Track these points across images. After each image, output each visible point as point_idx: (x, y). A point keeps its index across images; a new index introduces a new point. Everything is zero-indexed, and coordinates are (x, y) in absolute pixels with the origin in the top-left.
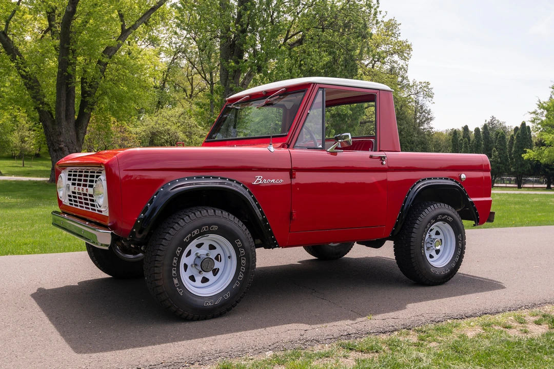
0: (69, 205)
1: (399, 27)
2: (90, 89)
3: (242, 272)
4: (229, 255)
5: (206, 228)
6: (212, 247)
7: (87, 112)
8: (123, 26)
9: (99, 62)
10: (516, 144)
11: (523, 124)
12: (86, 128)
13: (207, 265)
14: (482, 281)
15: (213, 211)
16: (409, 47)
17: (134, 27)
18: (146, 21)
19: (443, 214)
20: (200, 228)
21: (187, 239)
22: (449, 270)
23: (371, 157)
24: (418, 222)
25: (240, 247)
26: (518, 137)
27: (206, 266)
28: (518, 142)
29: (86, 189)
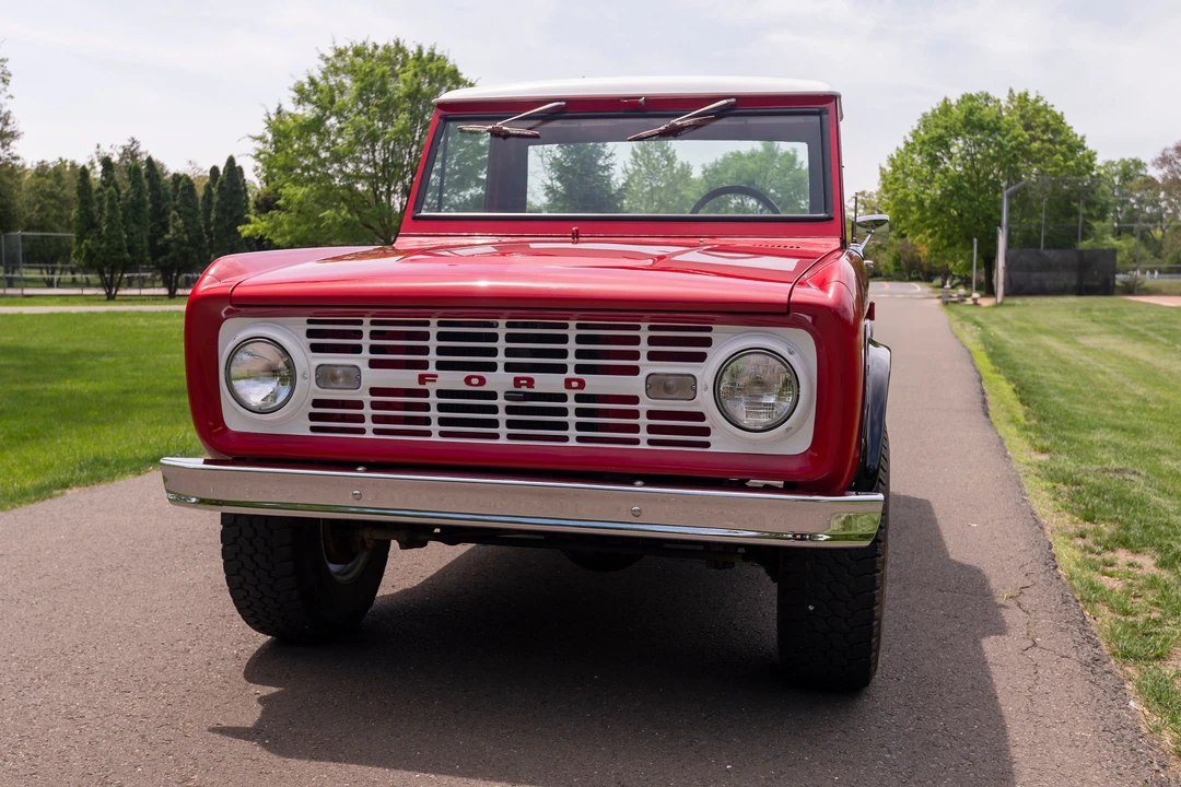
10: (218, 204)
11: (231, 161)
26: (221, 189)
29: (568, 383)
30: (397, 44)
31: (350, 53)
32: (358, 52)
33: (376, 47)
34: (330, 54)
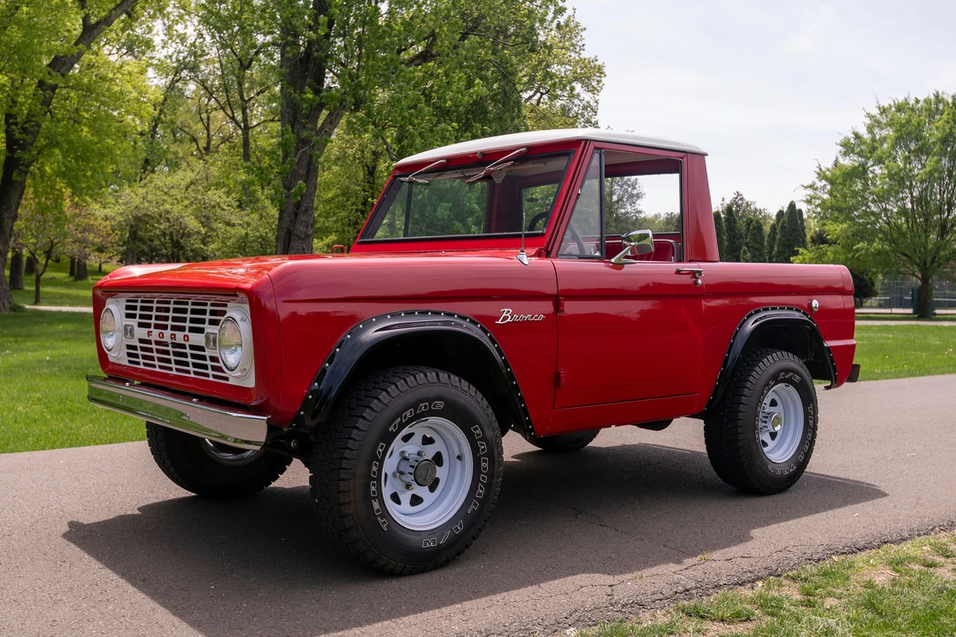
0: (128, 364)
1: (581, 33)
2: (24, 135)
3: (482, 483)
4: (457, 453)
5: (425, 406)
6: (427, 441)
7: (19, 179)
8: (86, 19)
9: (41, 84)
10: (779, 240)
11: (792, 206)
12: (17, 208)
13: (424, 472)
14: (843, 484)
15: (434, 374)
16: (600, 70)
17: (107, 21)
18: (129, 10)
19: (787, 371)
20: (415, 405)
21: (395, 427)
22: (795, 467)
23: (678, 272)
24: (748, 384)
25: (480, 439)
26: (783, 227)
27: (425, 474)
28: (783, 236)
29: (185, 336)
30: (937, 96)
31: (893, 109)
32: (900, 108)
33: (917, 101)
34: (875, 112)
